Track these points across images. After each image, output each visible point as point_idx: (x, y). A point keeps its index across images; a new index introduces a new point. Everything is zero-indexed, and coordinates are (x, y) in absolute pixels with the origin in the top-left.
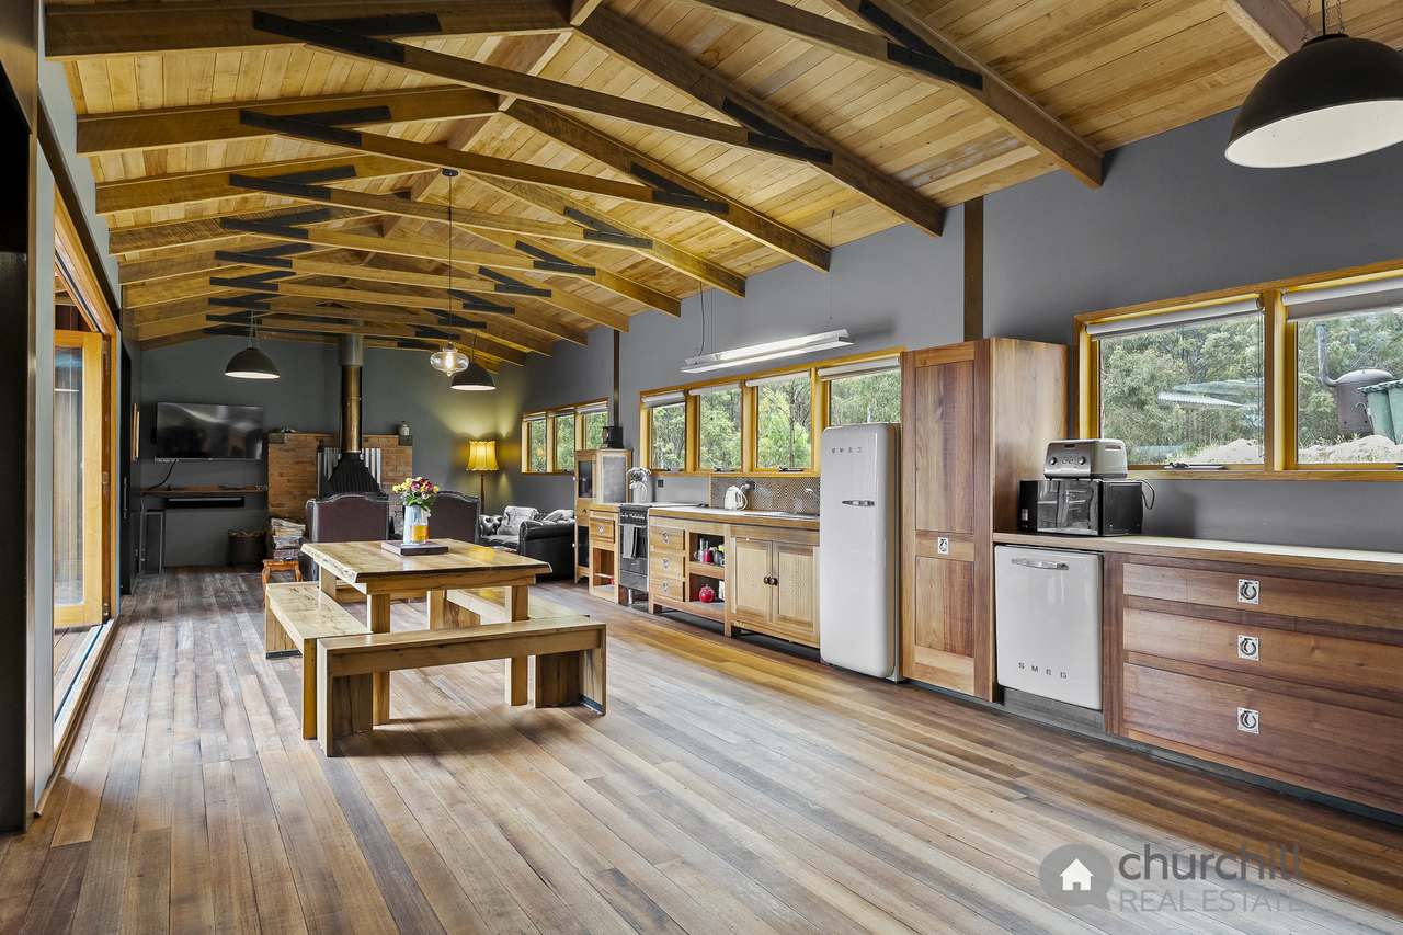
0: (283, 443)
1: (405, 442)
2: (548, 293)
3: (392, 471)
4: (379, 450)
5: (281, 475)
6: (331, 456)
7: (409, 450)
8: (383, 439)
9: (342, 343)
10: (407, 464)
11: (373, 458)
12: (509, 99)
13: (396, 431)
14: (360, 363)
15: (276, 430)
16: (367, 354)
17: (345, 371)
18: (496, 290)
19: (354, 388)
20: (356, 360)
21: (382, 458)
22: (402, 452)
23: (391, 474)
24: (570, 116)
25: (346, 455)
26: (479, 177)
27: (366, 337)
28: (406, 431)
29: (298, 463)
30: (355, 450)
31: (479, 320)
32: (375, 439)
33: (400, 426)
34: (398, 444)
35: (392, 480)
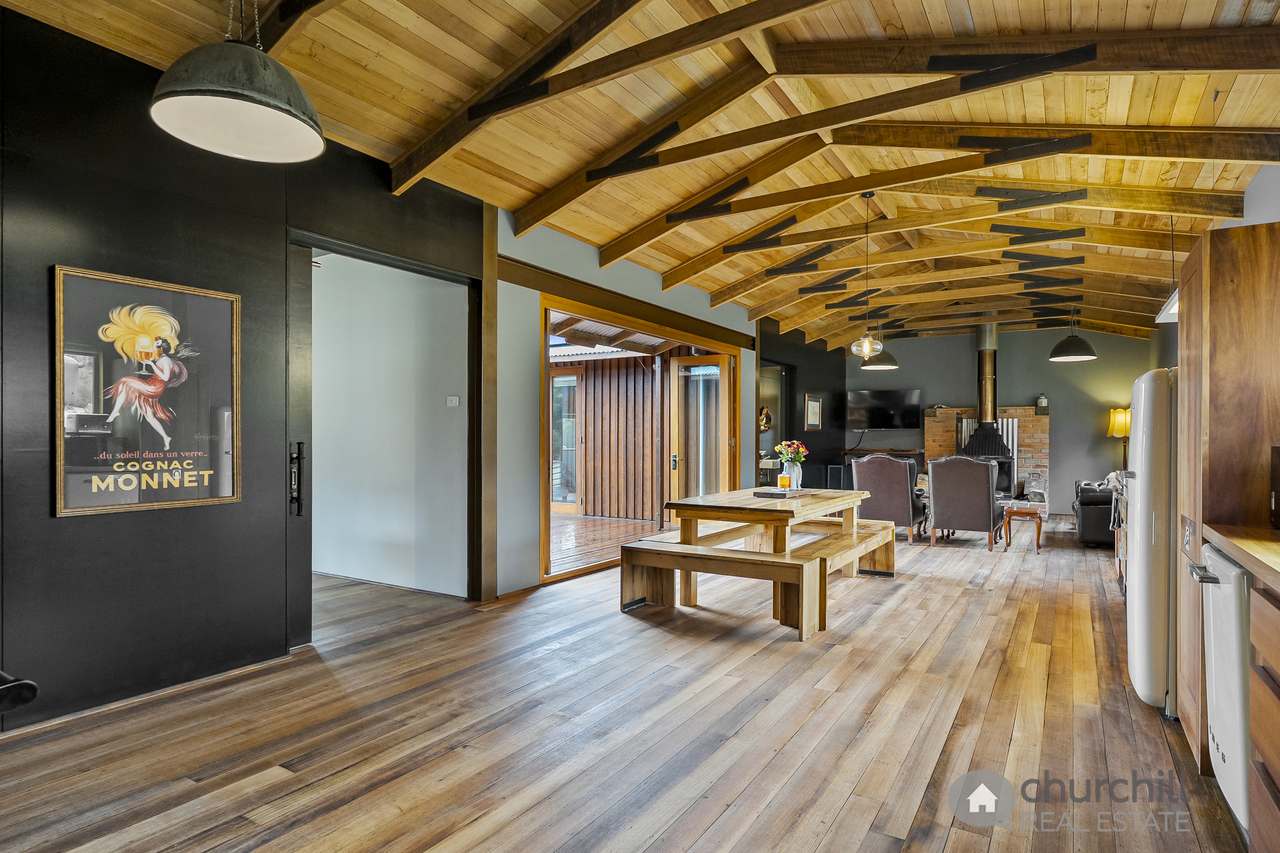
0: (935, 416)
1: (1042, 411)
2: (1081, 260)
3: (1029, 438)
4: (1016, 420)
5: (934, 441)
6: (968, 426)
7: (1046, 420)
8: (1020, 410)
9: (978, 332)
10: (1043, 432)
11: (1010, 428)
12: (825, 134)
13: (1035, 403)
14: (995, 348)
15: (932, 407)
16: (1000, 338)
17: (981, 355)
18: (1020, 270)
19: (988, 369)
20: (990, 344)
21: (1019, 427)
22: (1039, 421)
23: (1027, 441)
24: (890, 122)
25: (981, 425)
26: (891, 189)
27: (1000, 324)
28: (1044, 402)
29: (947, 431)
30: (989, 419)
31: (1073, 294)
32: (1012, 410)
33: (1038, 398)
34: (1036, 414)
35: (1029, 446)
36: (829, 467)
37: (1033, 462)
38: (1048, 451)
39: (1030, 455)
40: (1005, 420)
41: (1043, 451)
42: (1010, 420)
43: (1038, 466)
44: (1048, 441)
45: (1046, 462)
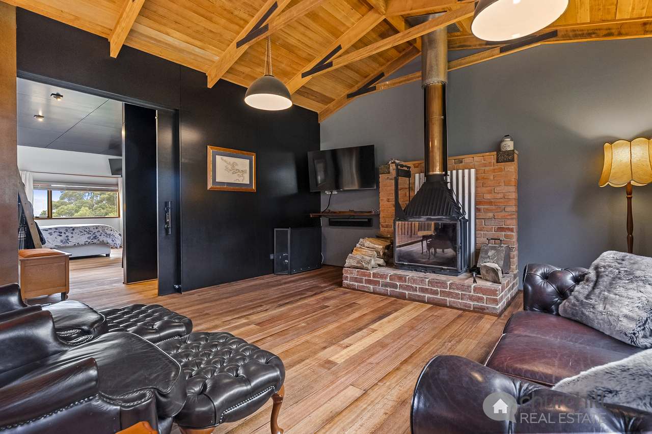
0: (389, 173)
1: (504, 157)
3: (490, 192)
4: (473, 171)
5: (388, 200)
7: (511, 168)
8: (477, 158)
10: (507, 184)
11: (466, 182)
13: (497, 148)
14: (443, 82)
15: (387, 163)
19: (436, 106)
20: (437, 76)
21: (477, 179)
22: (501, 170)
23: (488, 196)
28: (509, 146)
30: (437, 171)
32: (468, 159)
33: (502, 141)
34: (498, 162)
35: (490, 203)
36: (275, 229)
37: (493, 225)
38: (514, 209)
39: (491, 215)
40: (460, 172)
41: (508, 209)
42: (466, 171)
43: (501, 229)
44: (514, 196)
45: (513, 224)
